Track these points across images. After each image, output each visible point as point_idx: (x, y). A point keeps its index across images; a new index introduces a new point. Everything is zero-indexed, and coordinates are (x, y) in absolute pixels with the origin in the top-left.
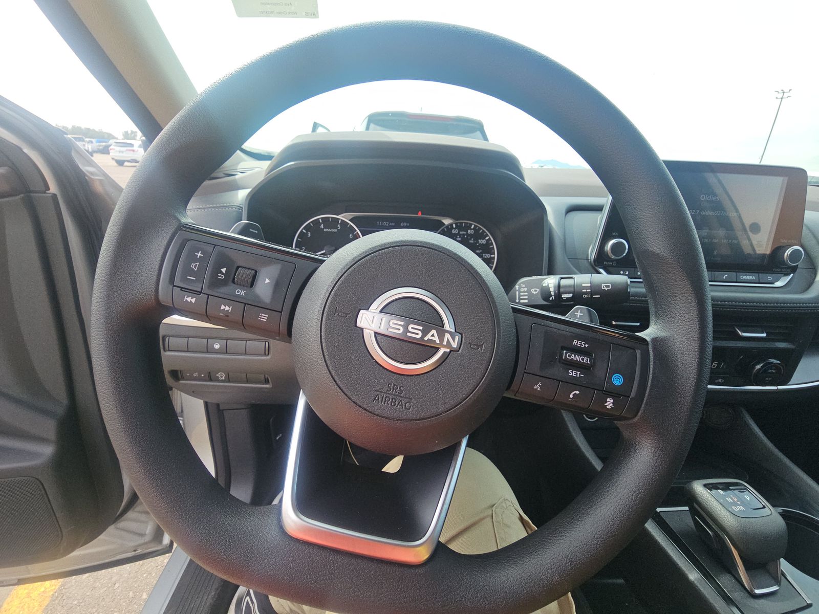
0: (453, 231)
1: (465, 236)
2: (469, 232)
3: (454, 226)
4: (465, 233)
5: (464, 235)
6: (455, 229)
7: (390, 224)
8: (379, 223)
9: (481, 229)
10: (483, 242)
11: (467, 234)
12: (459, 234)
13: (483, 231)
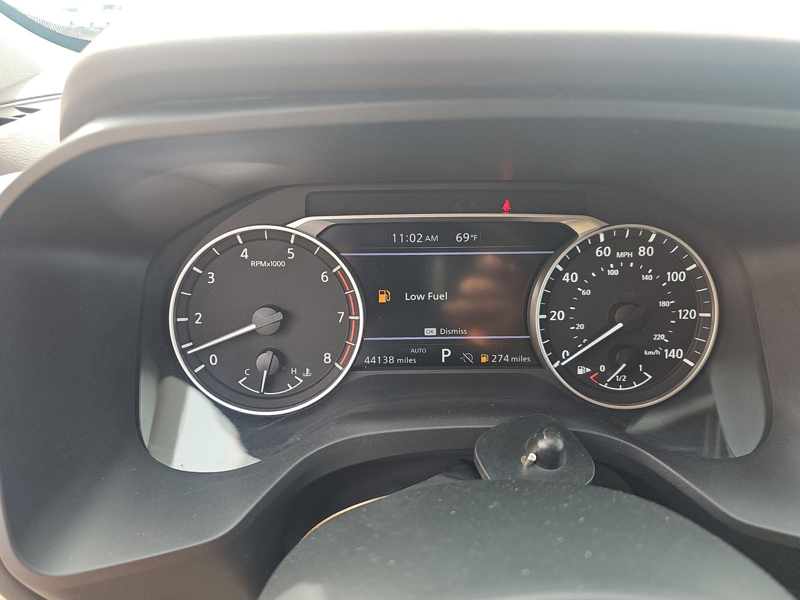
0: (599, 252)
1: (632, 265)
2: (642, 251)
3: (602, 239)
4: (630, 255)
5: (626, 260)
6: (603, 245)
7: (428, 239)
8: (398, 237)
9: (676, 243)
10: (678, 277)
11: (636, 259)
12: (613, 258)
13: (681, 248)
